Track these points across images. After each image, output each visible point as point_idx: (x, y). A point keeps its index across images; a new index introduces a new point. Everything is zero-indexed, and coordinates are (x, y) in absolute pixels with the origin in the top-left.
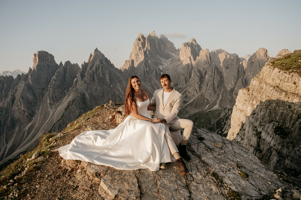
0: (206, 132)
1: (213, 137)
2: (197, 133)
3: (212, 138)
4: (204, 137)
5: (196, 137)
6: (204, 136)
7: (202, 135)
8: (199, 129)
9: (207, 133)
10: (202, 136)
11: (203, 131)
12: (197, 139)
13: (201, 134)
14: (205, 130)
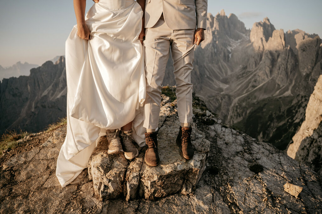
0: (269, 151)
1: (281, 164)
2: (251, 154)
3: (279, 166)
4: (263, 164)
5: (247, 163)
6: (264, 161)
7: (259, 159)
8: (256, 143)
9: (271, 155)
10: (260, 162)
11: (262, 150)
12: (248, 169)
13: (258, 156)
14: (268, 147)
